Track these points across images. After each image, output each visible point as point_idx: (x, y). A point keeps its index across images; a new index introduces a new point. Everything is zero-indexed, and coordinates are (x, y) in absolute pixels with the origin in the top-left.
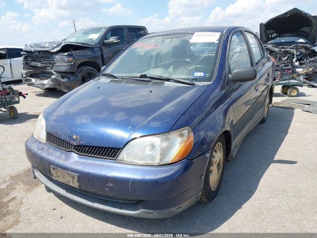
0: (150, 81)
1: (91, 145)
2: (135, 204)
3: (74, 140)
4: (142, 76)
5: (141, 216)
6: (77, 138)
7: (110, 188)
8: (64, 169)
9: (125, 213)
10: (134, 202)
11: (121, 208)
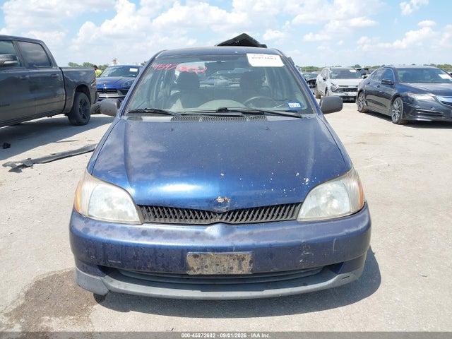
0: (241, 116)
1: (254, 206)
2: (318, 273)
3: (220, 204)
4: (220, 110)
5: (336, 285)
6: (226, 201)
7: (305, 258)
8: (221, 251)
9: (307, 290)
10: (319, 271)
11: (305, 285)
